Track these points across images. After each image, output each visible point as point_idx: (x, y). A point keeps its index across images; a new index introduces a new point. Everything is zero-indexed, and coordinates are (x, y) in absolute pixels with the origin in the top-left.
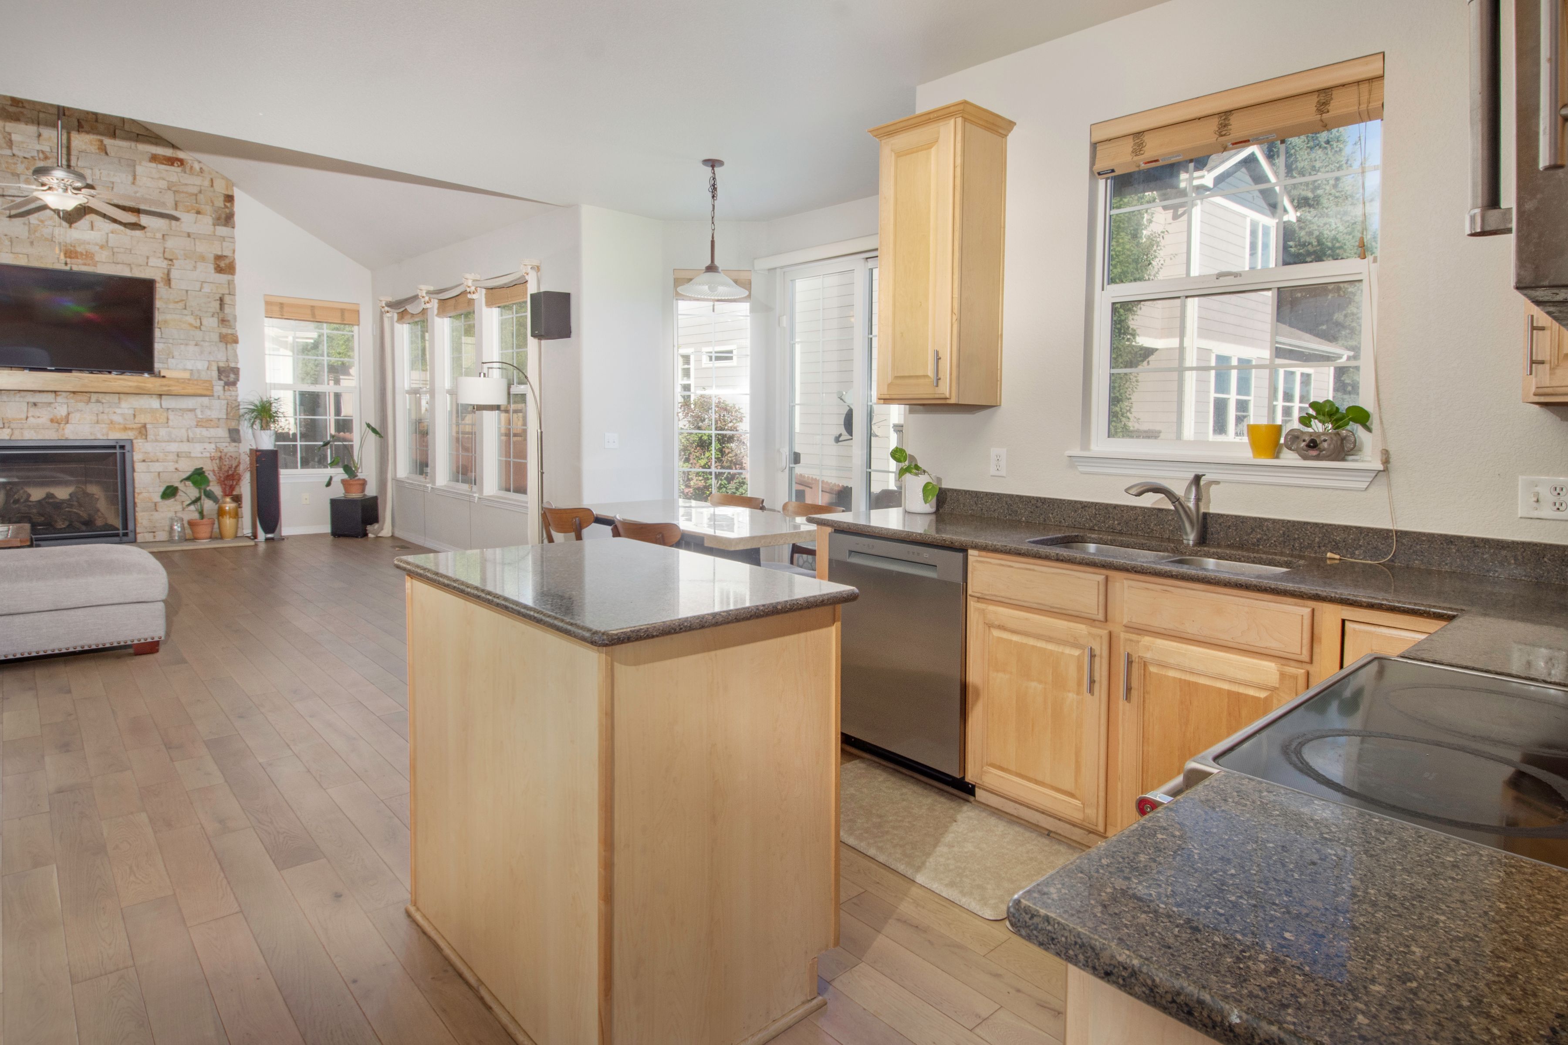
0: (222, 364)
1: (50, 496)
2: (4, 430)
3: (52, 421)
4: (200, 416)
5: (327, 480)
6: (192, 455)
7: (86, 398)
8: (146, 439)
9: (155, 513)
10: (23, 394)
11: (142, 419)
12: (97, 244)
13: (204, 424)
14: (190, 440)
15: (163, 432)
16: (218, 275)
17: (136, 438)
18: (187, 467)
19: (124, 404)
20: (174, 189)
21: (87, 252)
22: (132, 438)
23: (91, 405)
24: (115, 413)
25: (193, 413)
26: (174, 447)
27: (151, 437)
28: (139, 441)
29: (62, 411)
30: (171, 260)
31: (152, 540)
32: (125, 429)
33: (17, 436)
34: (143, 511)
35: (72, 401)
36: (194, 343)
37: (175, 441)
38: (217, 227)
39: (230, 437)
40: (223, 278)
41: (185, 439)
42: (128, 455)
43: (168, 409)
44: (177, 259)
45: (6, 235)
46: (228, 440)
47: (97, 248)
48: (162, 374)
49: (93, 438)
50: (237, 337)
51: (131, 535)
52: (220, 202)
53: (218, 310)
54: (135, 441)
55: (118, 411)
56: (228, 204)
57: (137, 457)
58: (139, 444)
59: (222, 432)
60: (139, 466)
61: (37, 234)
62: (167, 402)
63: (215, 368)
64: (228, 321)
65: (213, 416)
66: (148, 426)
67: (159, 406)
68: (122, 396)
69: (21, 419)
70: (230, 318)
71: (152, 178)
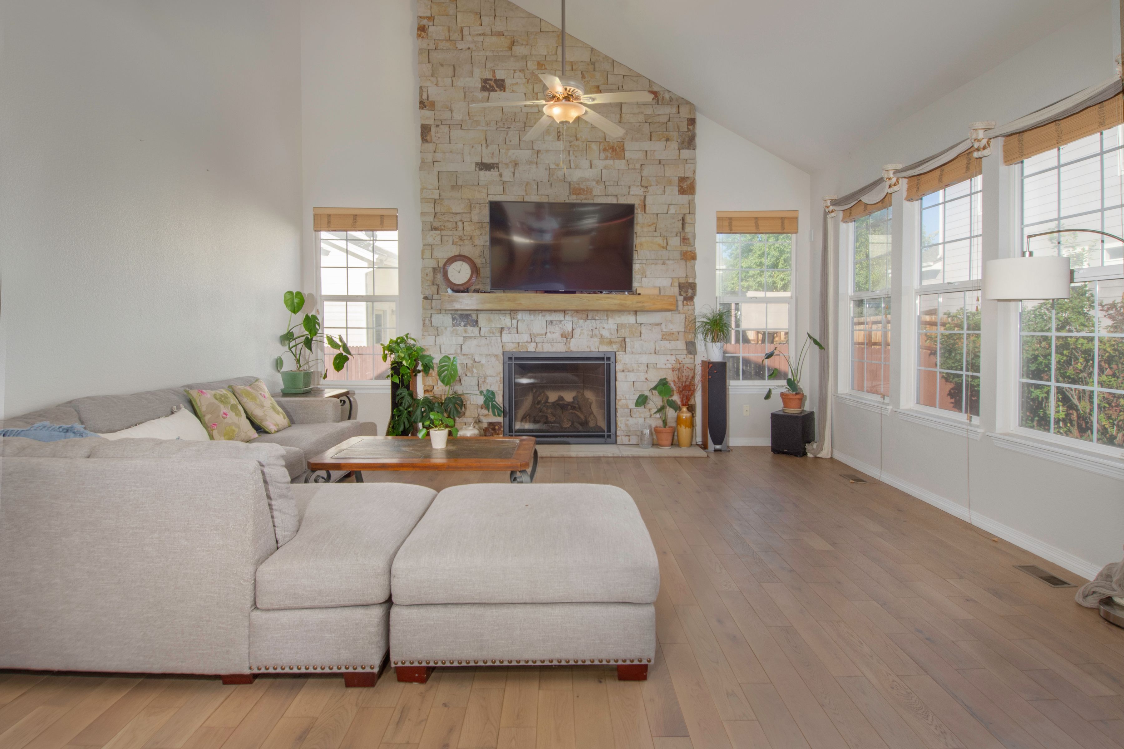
0: (682, 281)
1: (561, 399)
2: (532, 343)
3: (562, 336)
4: (665, 330)
5: (766, 392)
6: (658, 366)
7: (585, 316)
8: (625, 351)
9: (630, 418)
10: (544, 313)
11: (623, 333)
12: (594, 180)
13: (667, 337)
14: (657, 352)
15: (637, 345)
16: (681, 196)
17: (618, 351)
18: (655, 377)
19: (611, 321)
20: (649, 121)
21: (587, 188)
22: (615, 350)
23: (588, 322)
24: (604, 328)
25: (659, 327)
26: (644, 359)
27: (628, 349)
28: (620, 353)
29: (568, 326)
30: (646, 187)
31: (627, 443)
32: (611, 343)
33: (540, 349)
34: (622, 417)
35: (576, 319)
36: (661, 262)
37: (646, 353)
38: (682, 151)
39: (687, 349)
40: (685, 198)
41: (653, 351)
42: (612, 366)
43: (641, 324)
44: (650, 186)
45: (534, 181)
46: (685, 352)
47: (594, 183)
48: (638, 292)
49: (589, 350)
50: (695, 254)
51: (613, 437)
52: (684, 127)
53: (681, 230)
54: (617, 353)
55: (606, 326)
56: (691, 127)
57: (619, 367)
58: (620, 355)
59: (681, 345)
60: (620, 376)
61: (555, 177)
62: (642, 318)
63: (677, 284)
64: (688, 239)
65: (674, 330)
66: (627, 340)
67: (634, 322)
68: (609, 313)
69: (542, 335)
70: (689, 236)
71: (634, 114)
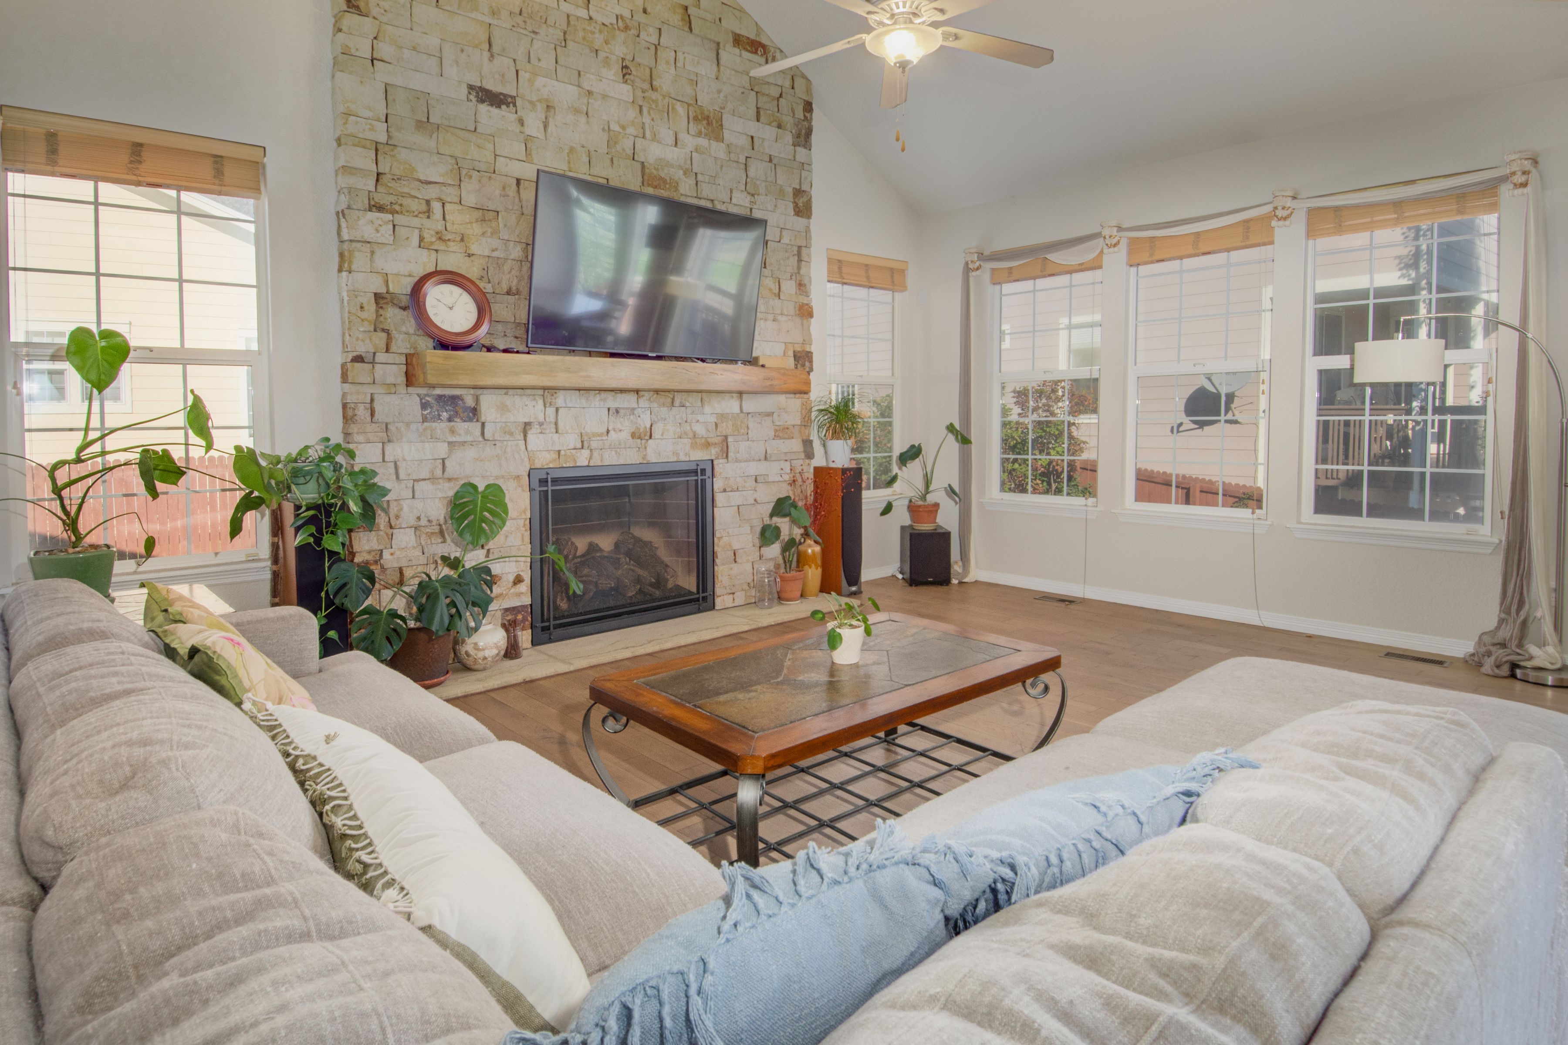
0: (798, 348)
1: (593, 548)
2: (583, 451)
3: (633, 435)
4: (778, 423)
5: (884, 505)
6: (771, 479)
7: (669, 400)
8: (727, 457)
9: (734, 565)
10: (603, 395)
11: (726, 428)
12: (681, 167)
13: (781, 434)
14: (768, 456)
15: (743, 446)
16: (796, 218)
17: (717, 458)
18: (768, 496)
19: (707, 409)
20: (755, 90)
21: (671, 179)
22: (713, 458)
23: (675, 410)
24: (698, 421)
25: (770, 418)
26: (753, 469)
27: (731, 455)
28: (721, 461)
29: (645, 421)
30: (753, 195)
31: (731, 605)
32: (707, 445)
33: (596, 462)
34: (723, 564)
35: (655, 405)
36: (771, 317)
37: (754, 460)
38: (798, 148)
39: (805, 452)
40: (802, 221)
41: (763, 457)
42: (709, 482)
43: (748, 414)
44: (758, 195)
45: (583, 147)
46: (802, 455)
47: (681, 172)
49: (675, 460)
50: (811, 308)
51: (710, 599)
52: (800, 114)
53: (796, 271)
54: (715, 462)
55: (701, 418)
56: (808, 115)
57: (718, 484)
58: (720, 465)
59: (795, 445)
60: (720, 498)
61: (619, 148)
62: (750, 404)
63: (791, 353)
64: (805, 285)
65: (789, 423)
66: (730, 439)
67: (739, 411)
68: (704, 395)
69: (601, 435)
70: (806, 282)
71: (736, 71)
